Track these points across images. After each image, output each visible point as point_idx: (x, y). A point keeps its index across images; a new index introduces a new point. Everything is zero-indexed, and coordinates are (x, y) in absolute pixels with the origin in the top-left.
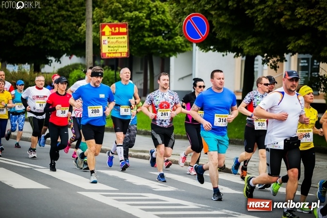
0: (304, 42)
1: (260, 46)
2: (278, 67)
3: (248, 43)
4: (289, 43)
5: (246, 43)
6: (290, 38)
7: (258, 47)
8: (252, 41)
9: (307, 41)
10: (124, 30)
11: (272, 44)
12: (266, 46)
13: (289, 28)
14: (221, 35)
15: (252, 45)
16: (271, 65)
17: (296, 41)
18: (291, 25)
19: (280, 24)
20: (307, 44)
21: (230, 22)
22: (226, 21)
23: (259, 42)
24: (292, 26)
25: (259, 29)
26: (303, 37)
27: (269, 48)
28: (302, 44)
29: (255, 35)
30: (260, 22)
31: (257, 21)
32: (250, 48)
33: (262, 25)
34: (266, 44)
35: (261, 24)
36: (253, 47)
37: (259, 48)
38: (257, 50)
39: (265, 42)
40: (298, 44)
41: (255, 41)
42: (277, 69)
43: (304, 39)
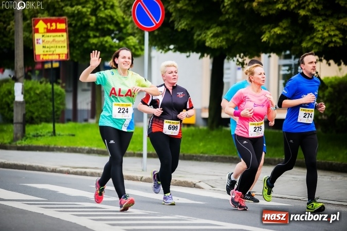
0: (282, 30)
1: (225, 37)
3: (211, 33)
4: (264, 33)
5: (209, 33)
6: (265, 27)
7: (221, 38)
8: (215, 32)
9: (285, 29)
10: (62, 26)
11: (240, 35)
12: (232, 38)
13: (263, 14)
14: (181, 25)
15: (216, 36)
16: (238, 61)
17: (272, 29)
18: (265, 9)
20: (285, 32)
21: (190, 8)
22: (185, 7)
23: (223, 32)
24: (267, 12)
25: (227, 16)
26: (281, 24)
27: (236, 40)
28: (279, 32)
29: (220, 24)
30: (228, 7)
31: (224, 6)
32: (212, 40)
33: (230, 10)
34: (233, 35)
35: (228, 9)
36: (216, 39)
37: (223, 39)
38: (221, 42)
39: (232, 32)
40: (275, 32)
41: (218, 31)
42: (245, 66)
43: (282, 27)
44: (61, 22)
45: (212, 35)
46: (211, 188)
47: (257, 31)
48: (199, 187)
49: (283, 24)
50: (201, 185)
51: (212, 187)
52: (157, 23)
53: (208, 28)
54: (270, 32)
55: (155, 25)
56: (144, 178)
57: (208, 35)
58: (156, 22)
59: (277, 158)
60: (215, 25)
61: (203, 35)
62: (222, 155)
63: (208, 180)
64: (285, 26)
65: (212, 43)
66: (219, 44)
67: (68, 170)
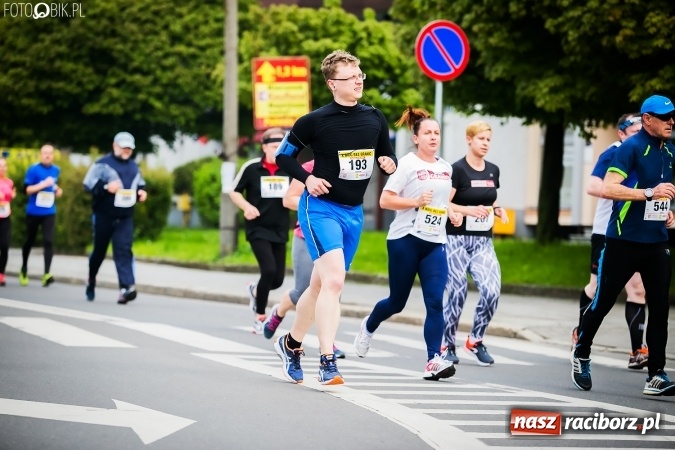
0: (664, 84)
1: (568, 94)
3: (546, 86)
4: (633, 87)
5: (541, 84)
6: (634, 78)
8: (552, 84)
9: (668, 81)
10: (302, 72)
11: (593, 90)
12: (579, 95)
13: (633, 56)
14: (495, 72)
15: (554, 91)
17: (646, 81)
18: (635, 48)
19: (613, 47)
20: (668, 86)
21: (510, 46)
22: (503, 44)
23: (566, 86)
24: (638, 51)
25: (572, 58)
26: (661, 72)
27: (587, 98)
28: (658, 86)
29: (560, 71)
30: (573, 44)
31: (567, 42)
32: (548, 98)
33: (578, 49)
34: (581, 90)
35: (574, 47)
37: (566, 97)
38: (562, 102)
39: (579, 86)
40: (651, 87)
41: (558, 84)
43: (663, 78)
44: (300, 64)
45: (546, 90)
46: (542, 339)
47: (622, 83)
48: (523, 338)
49: (666, 72)
50: (525, 334)
51: (545, 338)
52: (457, 67)
53: (540, 77)
54: (643, 85)
55: (453, 71)
57: (541, 89)
58: (455, 66)
60: (551, 72)
61: (531, 88)
62: (560, 286)
63: (538, 327)
64: (668, 75)
65: (546, 102)
66: (559, 106)
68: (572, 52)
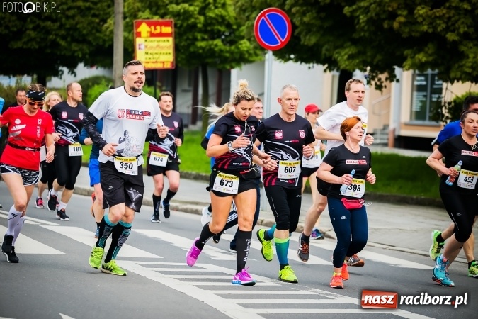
0: (427, 57)
1: (361, 59)
2: (385, 87)
3: (345, 54)
5: (343, 53)
6: (406, 52)
7: (357, 61)
8: (350, 53)
9: (430, 55)
10: (168, 30)
11: (379, 57)
12: (369, 60)
13: (404, 36)
14: (310, 40)
15: (351, 57)
16: (376, 84)
17: (415, 55)
18: (407, 30)
20: (430, 59)
21: (318, 23)
22: (313, 21)
23: (359, 54)
24: (409, 32)
25: (362, 34)
26: (426, 49)
28: (424, 60)
29: (355, 42)
30: (363, 24)
32: (347, 63)
33: (366, 28)
34: (370, 57)
35: (364, 27)
36: (350, 61)
37: (360, 62)
39: (369, 53)
40: (420, 60)
41: (354, 52)
42: (384, 89)
43: (427, 53)
44: (167, 25)
45: (346, 57)
47: (398, 53)
48: (330, 237)
49: (429, 49)
52: (283, 41)
53: (342, 47)
54: (413, 58)
55: (280, 43)
56: (265, 222)
57: (342, 56)
58: (281, 40)
59: (415, 197)
60: (349, 44)
64: (430, 52)
65: (346, 66)
67: (177, 206)
68: (362, 29)
